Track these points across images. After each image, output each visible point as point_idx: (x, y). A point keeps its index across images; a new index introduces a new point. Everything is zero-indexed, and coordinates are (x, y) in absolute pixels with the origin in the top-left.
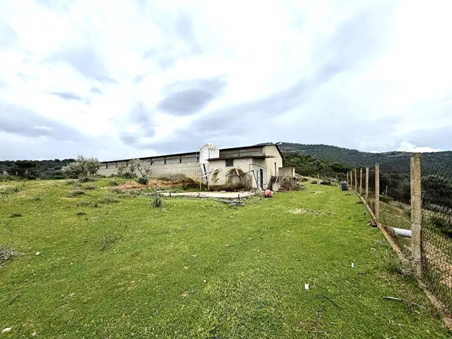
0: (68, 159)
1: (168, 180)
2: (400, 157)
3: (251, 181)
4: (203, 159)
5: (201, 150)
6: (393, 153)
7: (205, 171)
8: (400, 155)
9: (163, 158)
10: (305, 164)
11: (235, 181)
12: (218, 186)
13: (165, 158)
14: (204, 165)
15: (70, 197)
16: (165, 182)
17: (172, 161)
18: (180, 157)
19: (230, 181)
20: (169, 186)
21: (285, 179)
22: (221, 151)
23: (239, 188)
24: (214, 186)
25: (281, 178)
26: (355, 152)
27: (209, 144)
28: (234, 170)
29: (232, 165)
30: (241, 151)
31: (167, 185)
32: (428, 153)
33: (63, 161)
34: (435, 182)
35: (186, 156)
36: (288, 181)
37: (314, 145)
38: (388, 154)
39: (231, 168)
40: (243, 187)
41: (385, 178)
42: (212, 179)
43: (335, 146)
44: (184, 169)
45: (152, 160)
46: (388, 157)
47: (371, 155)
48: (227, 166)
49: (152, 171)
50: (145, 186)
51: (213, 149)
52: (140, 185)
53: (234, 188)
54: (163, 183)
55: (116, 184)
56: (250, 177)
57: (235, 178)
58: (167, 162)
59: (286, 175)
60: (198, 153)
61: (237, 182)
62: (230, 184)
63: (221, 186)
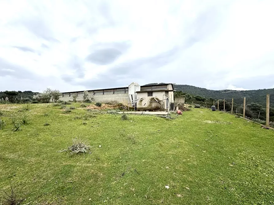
0: (27, 91)
1: (111, 104)
2: (229, 93)
3: (164, 105)
4: (132, 91)
5: (130, 86)
6: (225, 91)
7: (132, 99)
8: (229, 92)
9: (102, 91)
10: (180, 96)
11: (154, 105)
12: (143, 108)
13: (104, 91)
14: (132, 95)
15: (64, 114)
16: (109, 105)
17: (108, 93)
18: (114, 90)
19: (150, 105)
20: (112, 108)
21: (179, 104)
22: (141, 87)
23: (157, 109)
24: (140, 108)
25: (177, 104)
26: (205, 90)
27: (135, 83)
28: (153, 98)
29: (152, 96)
30: (153, 87)
31: (111, 107)
32: (244, 91)
33: (24, 92)
34: (255, 106)
35: (118, 90)
36: (181, 105)
37: (181, 85)
38: (222, 91)
39: (151, 97)
40: (159, 109)
41: (228, 104)
42: (139, 104)
43: (194, 86)
44: (116, 98)
45: (95, 92)
46: (222, 92)
47: (214, 92)
48: (148, 96)
49: (95, 99)
50: (100, 108)
51: (138, 86)
52: (98, 107)
53: (153, 109)
54: (108, 106)
55: (85, 107)
56: (164, 103)
57: (154, 103)
58: (104, 94)
59: (180, 101)
60: (127, 88)
61: (155, 105)
62: (151, 107)
63: (145, 108)
